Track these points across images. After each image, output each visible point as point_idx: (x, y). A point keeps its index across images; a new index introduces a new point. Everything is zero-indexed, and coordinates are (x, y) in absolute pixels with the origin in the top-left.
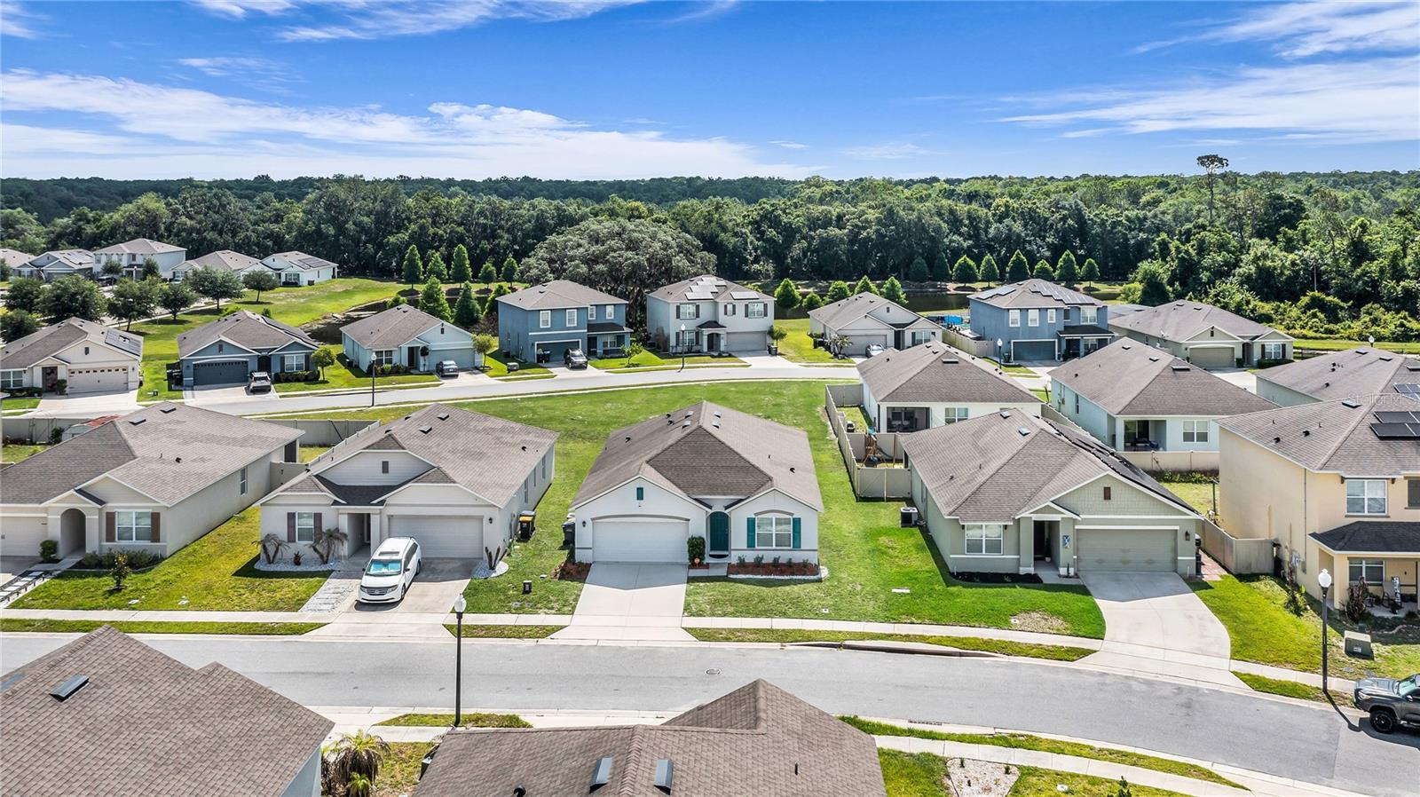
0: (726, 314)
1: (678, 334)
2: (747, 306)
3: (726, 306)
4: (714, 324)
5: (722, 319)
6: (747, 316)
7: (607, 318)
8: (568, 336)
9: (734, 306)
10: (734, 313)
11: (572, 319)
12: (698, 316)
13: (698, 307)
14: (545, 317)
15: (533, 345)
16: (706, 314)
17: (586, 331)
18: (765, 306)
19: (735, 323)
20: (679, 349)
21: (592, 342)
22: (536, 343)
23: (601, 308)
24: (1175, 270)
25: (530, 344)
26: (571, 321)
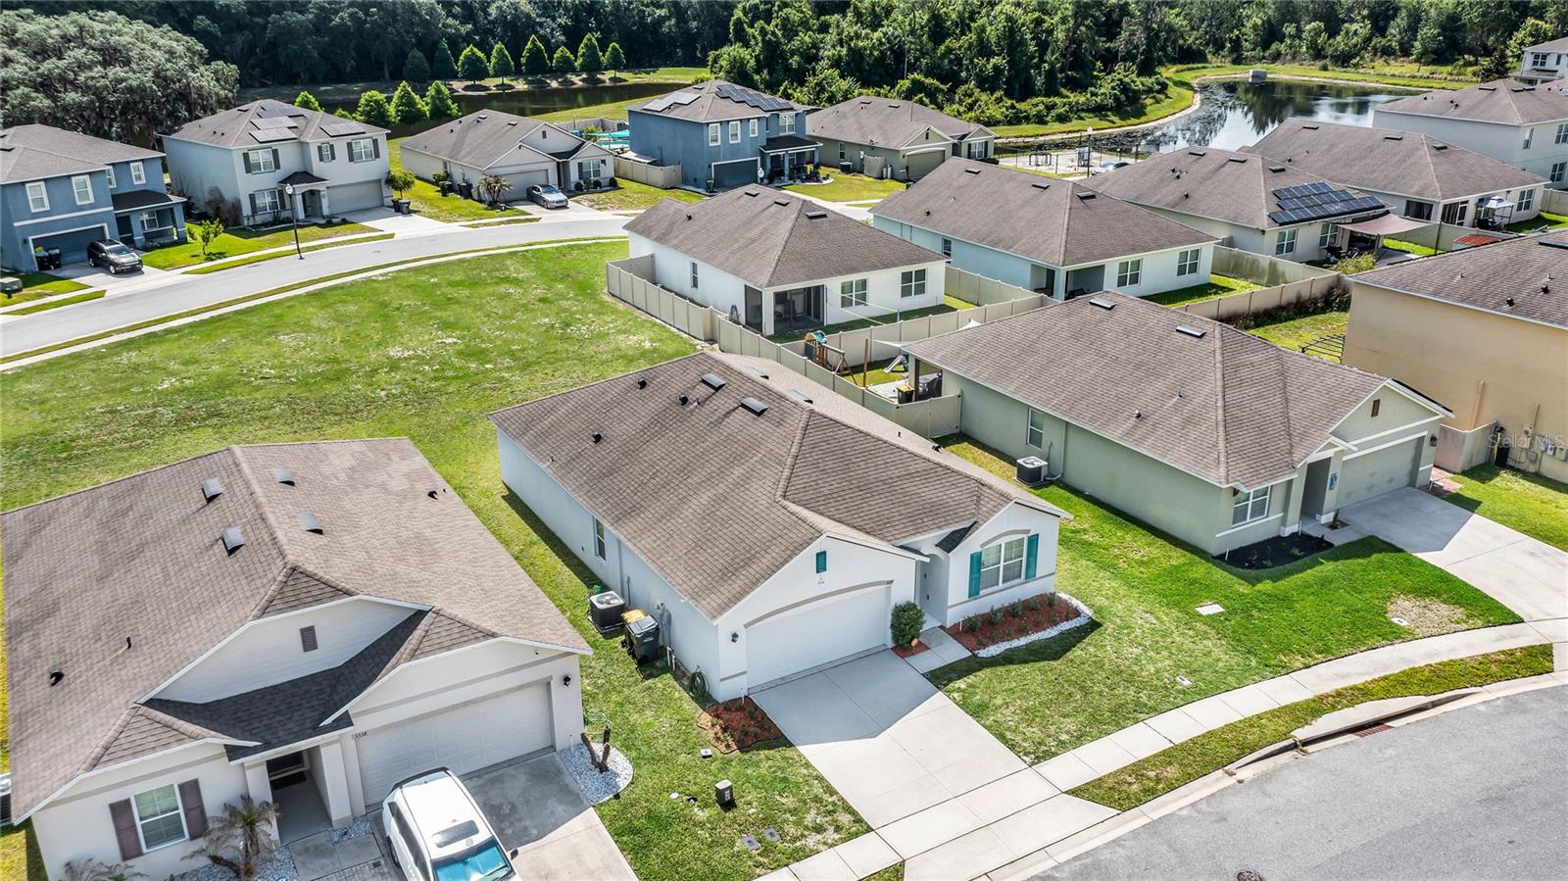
0: (321, 160)
1: (252, 198)
2: (349, 145)
3: (320, 148)
4: (304, 176)
5: (317, 167)
6: (351, 159)
7: (136, 183)
8: (85, 220)
9: (332, 147)
10: (333, 158)
11: (84, 192)
12: (277, 167)
13: (275, 153)
14: (37, 193)
15: (25, 242)
16: (290, 162)
17: (112, 208)
18: (375, 142)
19: (339, 174)
20: (259, 219)
21: (124, 224)
22: (30, 238)
23: (121, 167)
24: (759, 55)
25: (20, 243)
26: (84, 195)
